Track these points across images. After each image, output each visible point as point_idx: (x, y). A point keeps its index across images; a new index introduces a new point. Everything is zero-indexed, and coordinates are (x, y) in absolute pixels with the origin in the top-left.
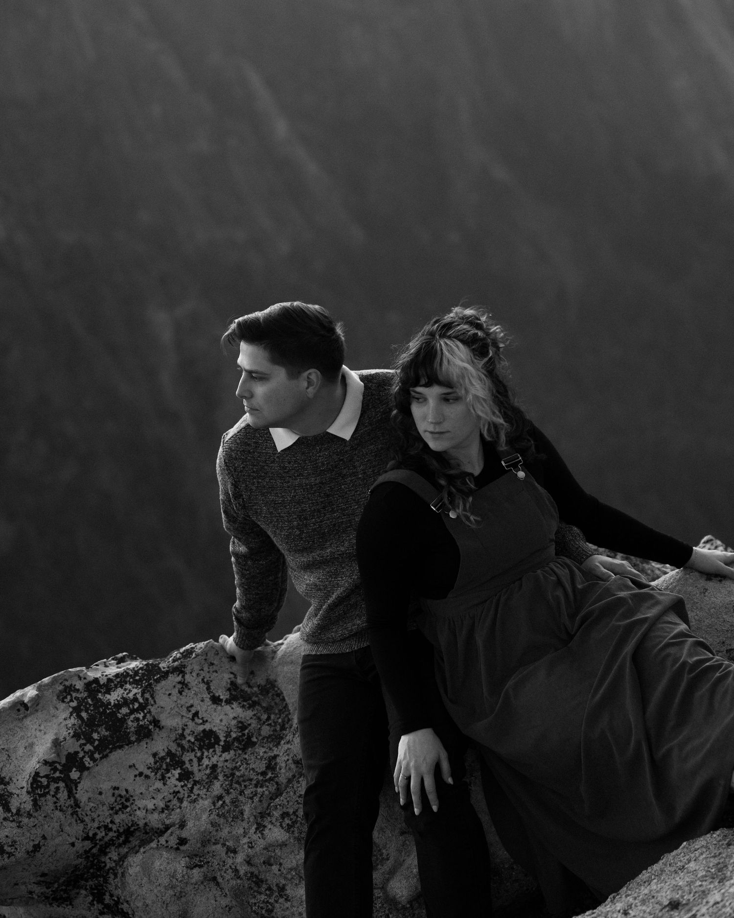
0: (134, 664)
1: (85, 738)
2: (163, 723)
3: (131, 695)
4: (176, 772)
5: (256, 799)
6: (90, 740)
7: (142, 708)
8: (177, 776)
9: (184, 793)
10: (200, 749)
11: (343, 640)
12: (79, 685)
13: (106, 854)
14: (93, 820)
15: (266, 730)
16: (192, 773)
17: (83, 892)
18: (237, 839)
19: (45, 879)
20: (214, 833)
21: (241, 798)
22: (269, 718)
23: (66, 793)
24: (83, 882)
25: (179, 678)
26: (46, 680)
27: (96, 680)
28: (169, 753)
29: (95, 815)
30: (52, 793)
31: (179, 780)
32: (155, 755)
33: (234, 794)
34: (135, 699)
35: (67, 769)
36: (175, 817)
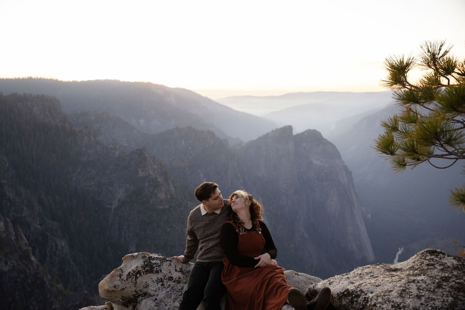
0: (161, 257)
1: (144, 268)
2: (162, 271)
3: (158, 263)
4: (161, 283)
5: (176, 295)
6: (145, 269)
7: (159, 266)
8: (161, 284)
9: (161, 289)
10: (168, 280)
11: (205, 259)
12: (147, 256)
13: (139, 297)
14: (139, 288)
15: (184, 281)
16: (164, 285)
17: (131, 306)
18: (168, 303)
19: (123, 298)
20: (164, 300)
21: (173, 293)
22: (186, 278)
23: (135, 279)
24: (132, 303)
25: (170, 263)
26: (140, 253)
27: (151, 257)
28: (161, 279)
29: (139, 287)
30: (132, 278)
31: (161, 285)
32: (158, 278)
33: (171, 292)
34: (158, 264)
35: (137, 274)
36: (156, 293)
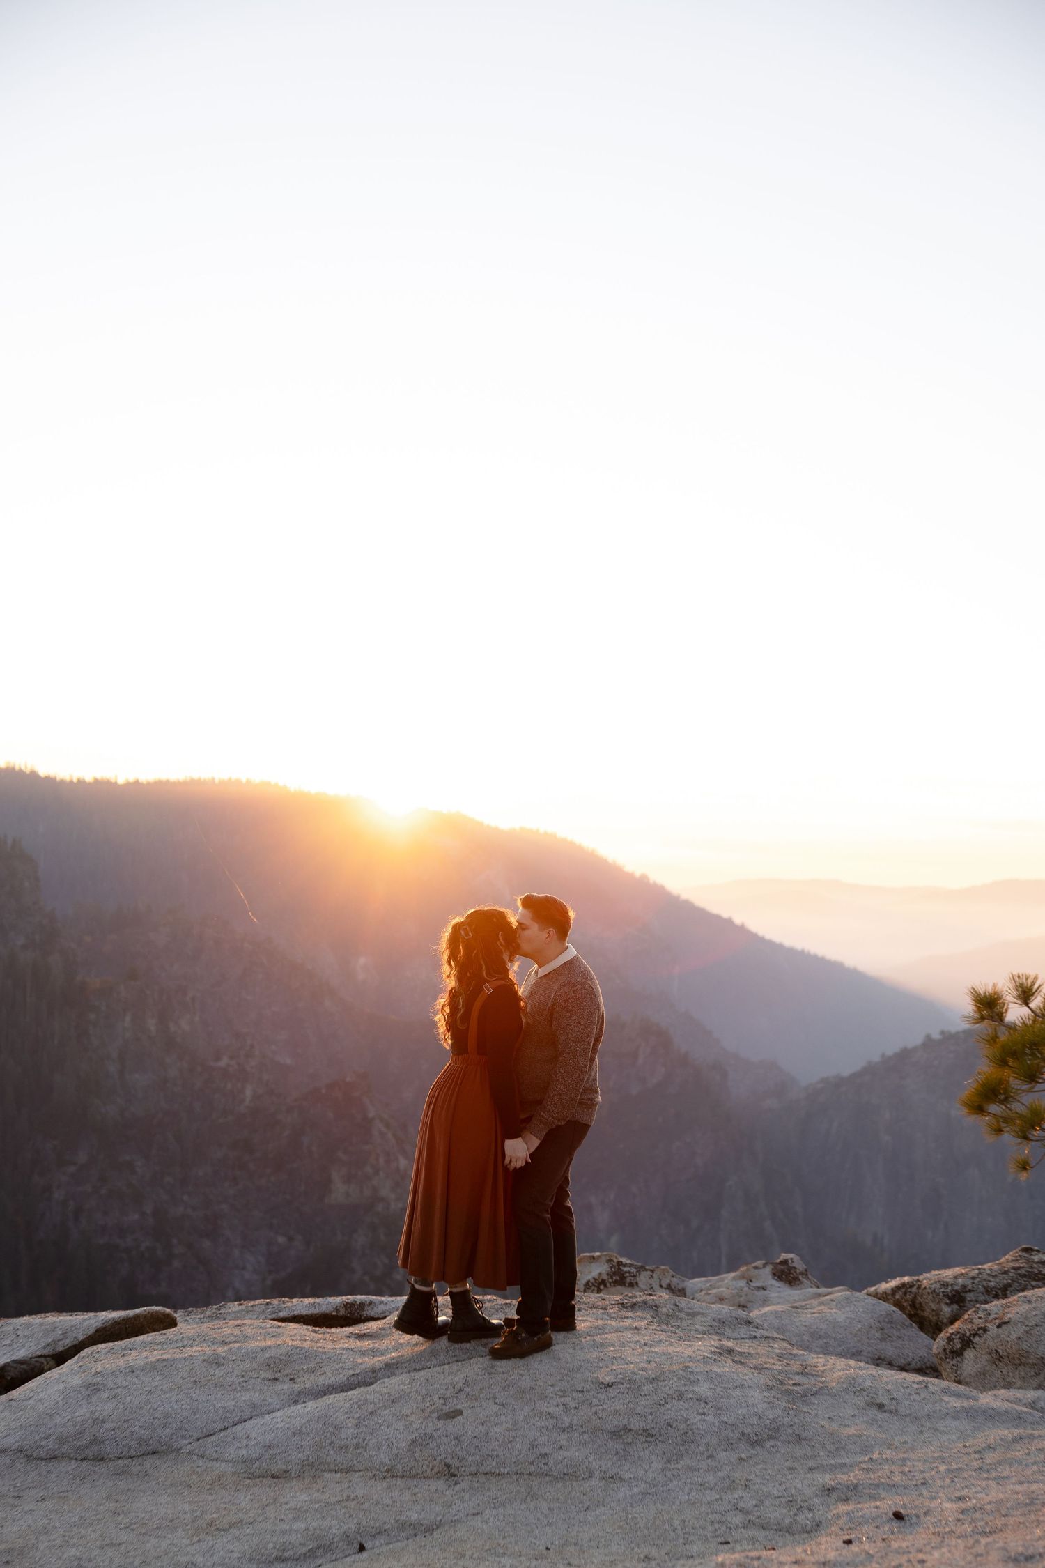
6: (612, 1278)
7: (634, 1276)
26: (605, 1253)
34: (633, 1273)
